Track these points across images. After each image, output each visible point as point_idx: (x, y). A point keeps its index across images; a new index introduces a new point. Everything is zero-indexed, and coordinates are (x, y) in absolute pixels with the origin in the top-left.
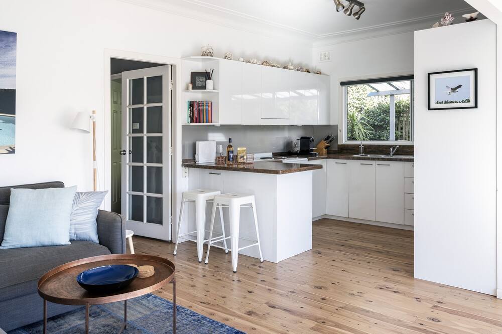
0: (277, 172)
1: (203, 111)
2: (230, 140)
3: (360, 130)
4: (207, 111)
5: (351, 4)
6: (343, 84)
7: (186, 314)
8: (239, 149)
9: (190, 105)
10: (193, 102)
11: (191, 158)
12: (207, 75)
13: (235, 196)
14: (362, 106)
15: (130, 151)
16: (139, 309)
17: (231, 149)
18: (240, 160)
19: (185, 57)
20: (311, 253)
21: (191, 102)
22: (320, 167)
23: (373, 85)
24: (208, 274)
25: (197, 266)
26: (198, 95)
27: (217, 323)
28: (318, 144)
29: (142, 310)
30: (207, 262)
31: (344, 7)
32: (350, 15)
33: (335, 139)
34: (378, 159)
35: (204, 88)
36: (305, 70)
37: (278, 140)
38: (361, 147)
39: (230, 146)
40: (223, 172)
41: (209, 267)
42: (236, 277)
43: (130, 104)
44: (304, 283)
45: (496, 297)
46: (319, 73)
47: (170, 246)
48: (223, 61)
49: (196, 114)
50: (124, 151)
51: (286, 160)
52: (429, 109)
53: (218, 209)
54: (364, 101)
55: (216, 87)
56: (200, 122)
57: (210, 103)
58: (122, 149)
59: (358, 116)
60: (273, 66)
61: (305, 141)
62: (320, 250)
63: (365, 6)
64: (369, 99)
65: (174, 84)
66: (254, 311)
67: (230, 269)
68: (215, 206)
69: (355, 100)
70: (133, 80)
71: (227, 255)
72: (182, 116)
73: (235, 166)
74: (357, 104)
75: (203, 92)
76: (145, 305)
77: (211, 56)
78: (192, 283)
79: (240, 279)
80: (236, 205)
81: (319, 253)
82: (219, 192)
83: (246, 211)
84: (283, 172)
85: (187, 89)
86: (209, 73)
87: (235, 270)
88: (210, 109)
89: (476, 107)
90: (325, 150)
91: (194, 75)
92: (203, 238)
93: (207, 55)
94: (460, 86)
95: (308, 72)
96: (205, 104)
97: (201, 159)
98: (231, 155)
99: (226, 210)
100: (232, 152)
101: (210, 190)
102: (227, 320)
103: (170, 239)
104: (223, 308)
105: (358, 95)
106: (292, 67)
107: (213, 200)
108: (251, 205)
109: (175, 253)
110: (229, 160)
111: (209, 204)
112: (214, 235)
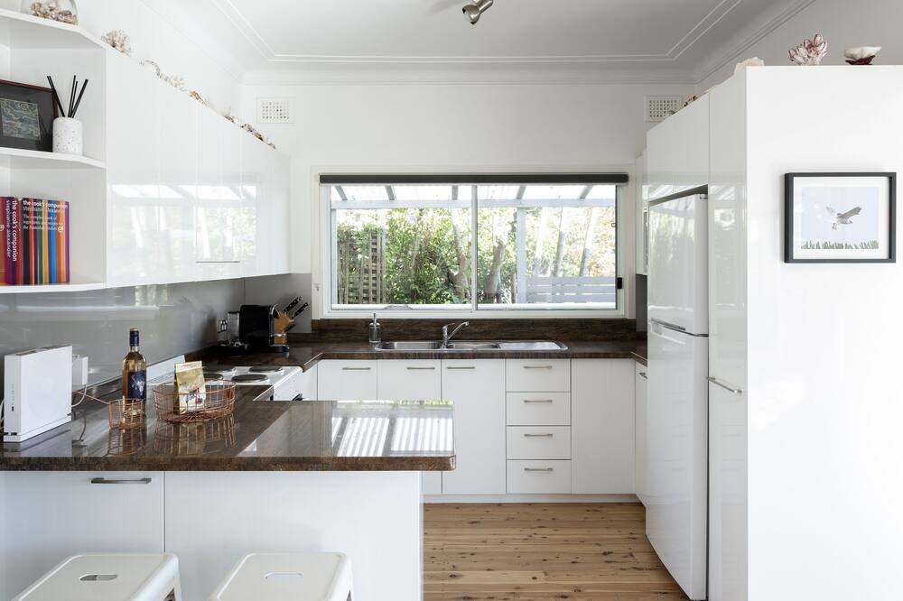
4: (54, 238)
33: (305, 306)
35: (45, 143)
36: (257, 134)
38: (375, 325)
46: (274, 148)
49: (10, 249)
52: (788, 260)
56: (27, 282)
57: (63, 206)
75: (39, 162)
88: (62, 229)
89: (891, 259)
94: (856, 211)
95: (261, 139)
96: (45, 211)
106: (236, 122)
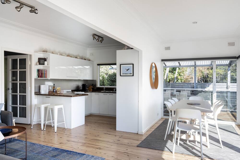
0: (71, 96)
1: (43, 73)
2: (54, 85)
3: (106, 82)
5: (98, 38)
6: (98, 65)
7: (37, 145)
8: (57, 88)
9: (38, 71)
10: (39, 70)
11: (38, 91)
12: (45, 60)
13: (56, 105)
14: (108, 73)
15: (11, 88)
16: (19, 145)
17: (54, 88)
18: (58, 92)
19: (36, 52)
20: (84, 125)
21: (38, 69)
22: (88, 95)
23: (112, 66)
24: (45, 134)
25: (41, 131)
26: (41, 67)
27: (49, 147)
28: (89, 87)
29: (20, 145)
30: (45, 130)
31: (96, 39)
32: (98, 41)
33: (96, 85)
34: (109, 93)
35: (44, 64)
36: (84, 59)
37: (73, 85)
38: (104, 88)
39: (54, 87)
40: (51, 97)
41: (46, 132)
42: (56, 134)
43: (11, 69)
44: (80, 134)
45: (138, 134)
46: (89, 60)
47: (29, 126)
48: (51, 54)
49: (40, 74)
50: (9, 88)
51: (76, 93)
52: (121, 76)
53: (49, 110)
54: (108, 71)
55: (48, 65)
56: (42, 78)
57: (46, 70)
58: (8, 88)
59: (106, 77)
60: (71, 57)
61: (84, 86)
62: (87, 124)
63: (104, 39)
64: (110, 70)
65: (31, 62)
66: (62, 142)
67: (54, 132)
68: (48, 109)
69: (105, 71)
70: (12, 59)
71: (53, 128)
72: (35, 75)
73: (56, 94)
74: (106, 72)
75: (43, 66)
76: (21, 144)
77: (47, 52)
78: (39, 137)
79: (57, 134)
80: (56, 108)
81: (87, 125)
82: (50, 104)
83: (60, 110)
84: (74, 96)
85: (37, 64)
86: (46, 59)
87: (56, 132)
88: (46, 73)
89: (133, 76)
90: (91, 89)
91: (40, 59)
92: (43, 121)
93: (45, 52)
94: (129, 69)
95: (85, 60)
96: (44, 71)
97: (42, 92)
98: (55, 90)
99: (52, 110)
100: (55, 89)
101: (46, 103)
102: (52, 145)
103: (29, 123)
104: (51, 143)
105: (106, 68)
106: (79, 58)
107: (47, 107)
108: (62, 108)
109: (32, 128)
110: (54, 92)
111: (46, 108)
112: (48, 120)
